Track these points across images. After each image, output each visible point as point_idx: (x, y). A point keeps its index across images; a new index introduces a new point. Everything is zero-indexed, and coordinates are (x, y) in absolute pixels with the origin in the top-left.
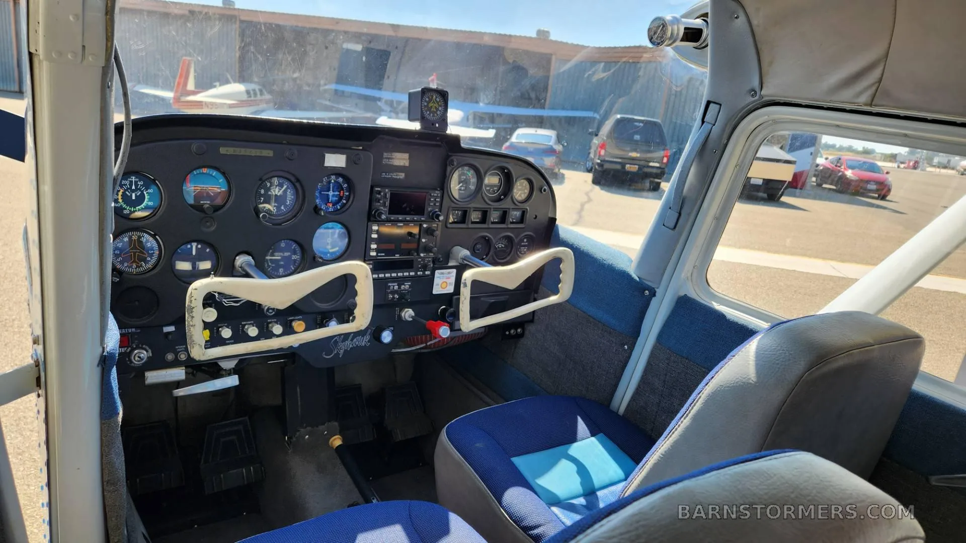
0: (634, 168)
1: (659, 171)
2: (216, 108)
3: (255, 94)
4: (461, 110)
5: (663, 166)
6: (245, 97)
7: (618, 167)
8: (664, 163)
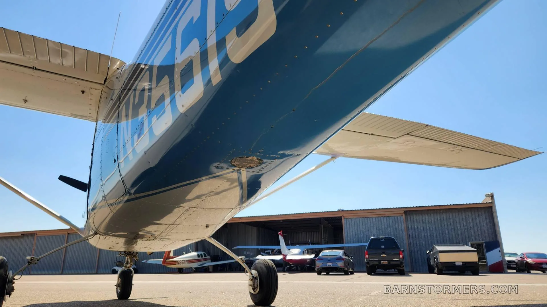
0: (386, 263)
1: (399, 263)
2: (182, 264)
3: (202, 256)
4: (299, 249)
5: (401, 260)
6: (197, 258)
7: (377, 263)
8: (401, 258)
